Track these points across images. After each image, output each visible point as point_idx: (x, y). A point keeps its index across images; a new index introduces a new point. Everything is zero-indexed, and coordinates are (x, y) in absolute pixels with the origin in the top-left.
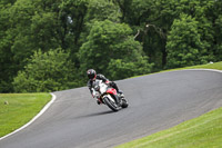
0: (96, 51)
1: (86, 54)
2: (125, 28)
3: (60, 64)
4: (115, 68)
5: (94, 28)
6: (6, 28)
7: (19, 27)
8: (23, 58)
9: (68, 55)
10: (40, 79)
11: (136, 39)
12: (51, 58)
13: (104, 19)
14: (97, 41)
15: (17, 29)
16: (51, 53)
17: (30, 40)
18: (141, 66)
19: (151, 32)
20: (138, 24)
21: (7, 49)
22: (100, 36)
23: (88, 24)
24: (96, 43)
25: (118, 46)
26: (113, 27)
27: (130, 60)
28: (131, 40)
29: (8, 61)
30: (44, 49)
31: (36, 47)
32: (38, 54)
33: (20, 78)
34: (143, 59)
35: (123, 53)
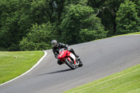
0: (71, 24)
1: (65, 26)
2: (89, 9)
3: (49, 33)
4: (84, 34)
5: (71, 9)
7: (22, 9)
8: (26, 29)
9: (54, 26)
10: (36, 42)
11: (97, 16)
12: (44, 29)
13: (76, 4)
14: (73, 17)
15: (22, 11)
16: (43, 25)
17: (30, 18)
19: (106, 12)
20: (98, 7)
21: (15, 23)
22: (74, 14)
23: (67, 7)
24: (71, 19)
25: (85, 20)
27: (93, 29)
28: (94, 17)
29: (16, 31)
30: (39, 23)
31: (34, 22)
32: (35, 26)
33: (24, 41)
35: (89, 25)
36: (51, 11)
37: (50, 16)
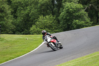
0: (67, 16)
1: (63, 17)
2: (80, 6)
3: (51, 22)
4: (76, 24)
5: (66, 6)
6: (27, 6)
7: (33, 5)
8: (35, 19)
9: (55, 18)
10: (42, 29)
11: (85, 11)
12: (48, 19)
13: (71, 2)
15: (32, 6)
16: (47, 17)
17: (38, 11)
18: (87, 23)
19: (92, 8)
20: (86, 4)
21: (27, 15)
22: (69, 9)
23: (64, 4)
24: (67, 12)
25: (77, 14)
26: (75, 5)
27: (82, 20)
28: (83, 11)
29: (28, 20)
30: (44, 15)
31: (40, 14)
32: (41, 17)
33: (33, 28)
34: (88, 20)
35: (79, 17)
36: (53, 7)
37: (52, 10)
